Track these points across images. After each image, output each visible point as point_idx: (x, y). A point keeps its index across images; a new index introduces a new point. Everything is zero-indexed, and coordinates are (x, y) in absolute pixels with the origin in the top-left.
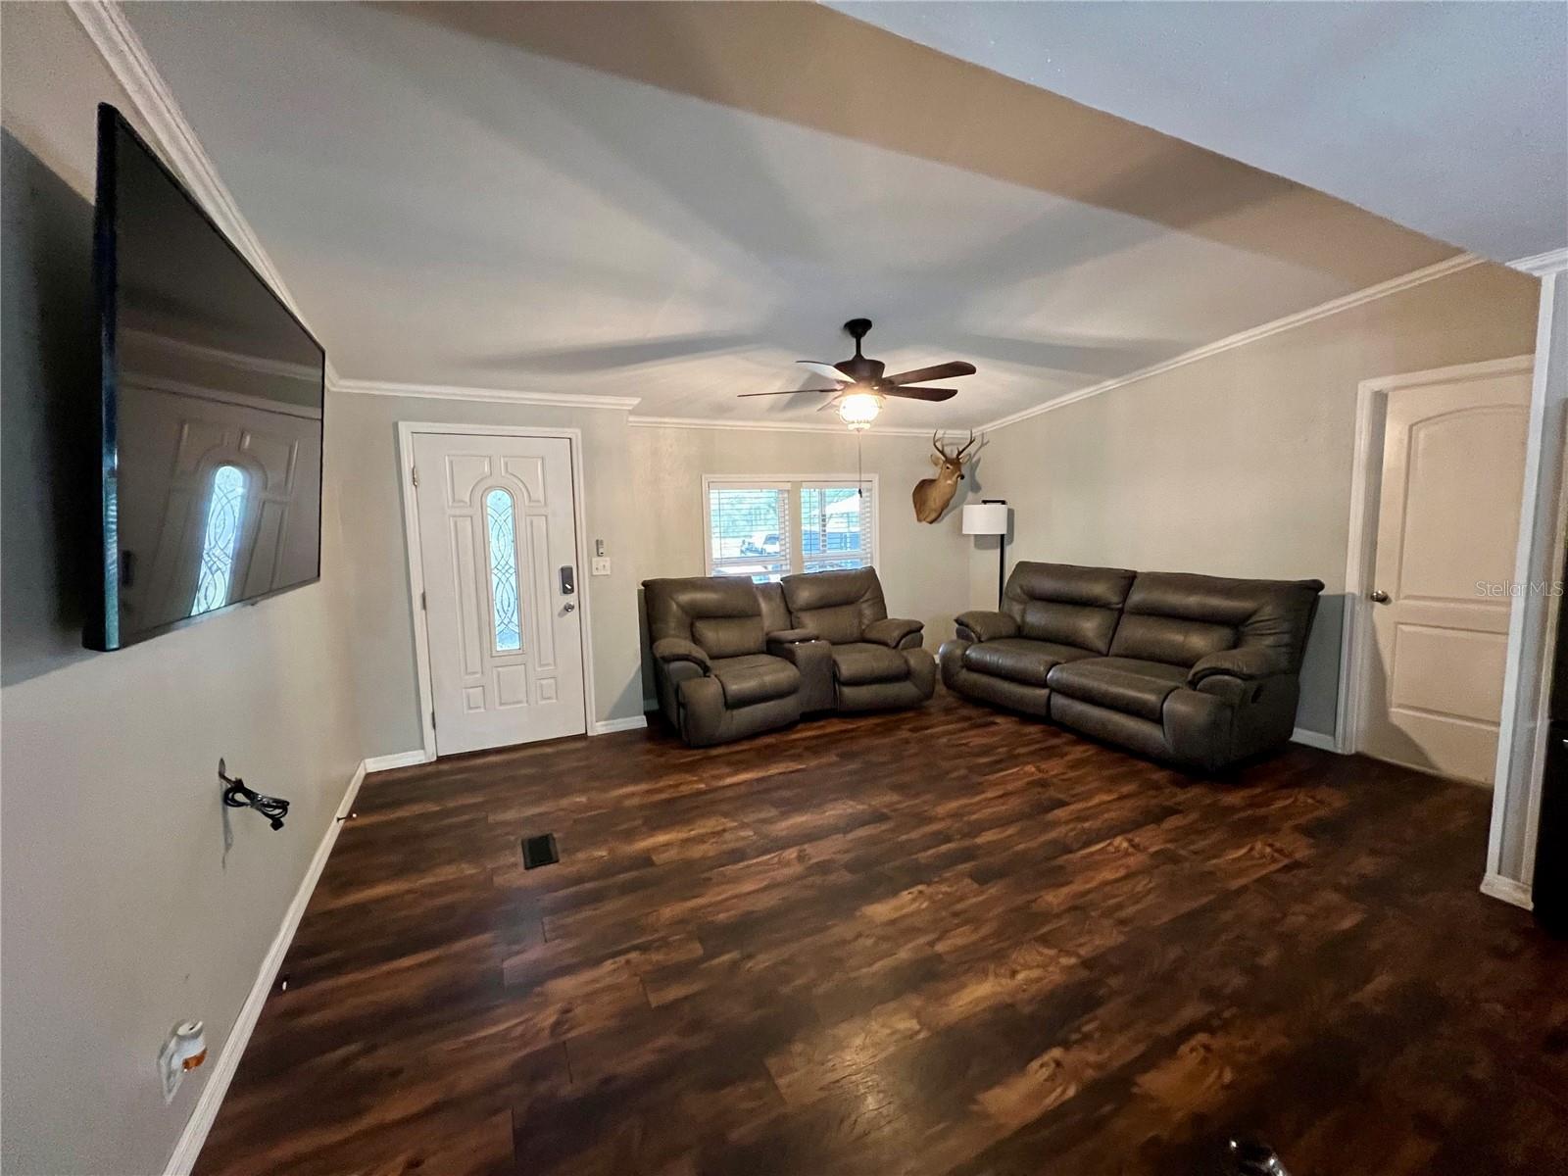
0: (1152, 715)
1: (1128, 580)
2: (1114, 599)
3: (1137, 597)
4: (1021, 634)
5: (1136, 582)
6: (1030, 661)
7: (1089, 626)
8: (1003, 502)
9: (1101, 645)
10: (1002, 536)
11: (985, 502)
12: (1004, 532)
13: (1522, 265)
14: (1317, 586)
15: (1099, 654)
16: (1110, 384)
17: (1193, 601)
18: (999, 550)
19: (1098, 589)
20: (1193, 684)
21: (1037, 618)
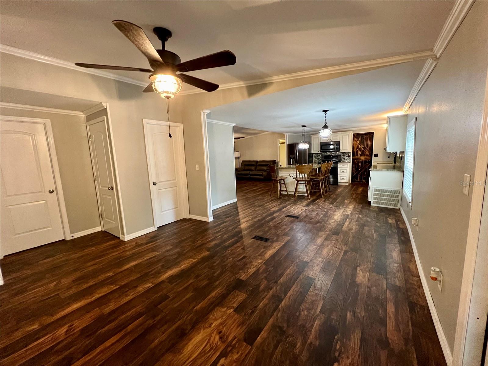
0: (261, 175)
1: (257, 162)
2: (256, 164)
3: (258, 164)
4: (244, 170)
5: (258, 162)
6: (248, 172)
7: (253, 168)
8: (239, 152)
9: (255, 170)
10: (239, 157)
11: (237, 152)
12: (239, 156)
13: (284, 134)
14: (275, 161)
15: (254, 171)
16: (253, 136)
17: (264, 163)
18: (238, 160)
19: (253, 163)
20: (265, 172)
21: (247, 168)
